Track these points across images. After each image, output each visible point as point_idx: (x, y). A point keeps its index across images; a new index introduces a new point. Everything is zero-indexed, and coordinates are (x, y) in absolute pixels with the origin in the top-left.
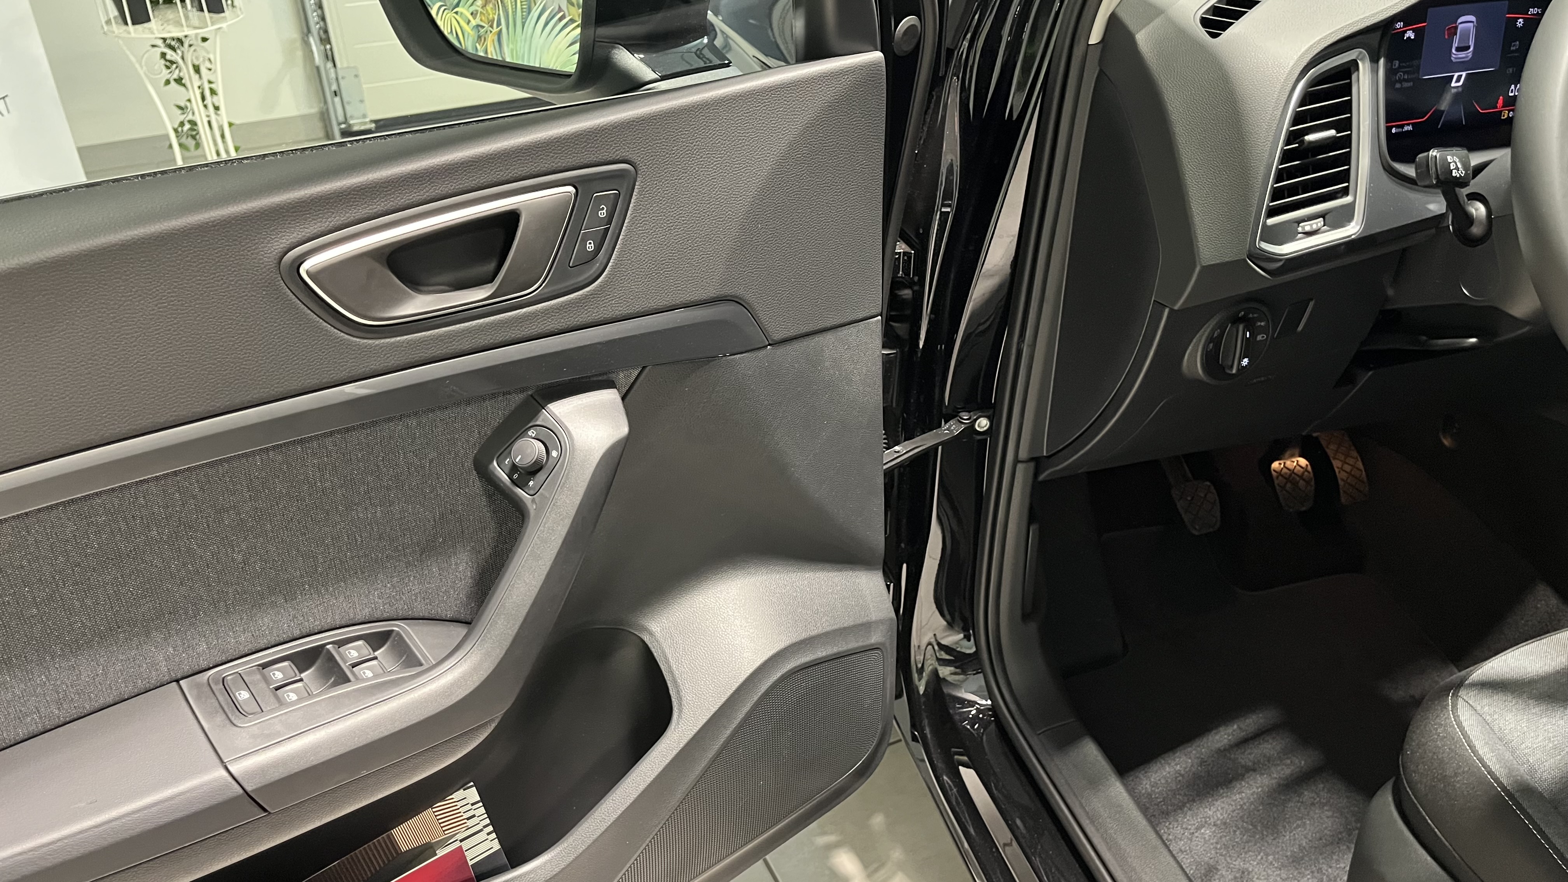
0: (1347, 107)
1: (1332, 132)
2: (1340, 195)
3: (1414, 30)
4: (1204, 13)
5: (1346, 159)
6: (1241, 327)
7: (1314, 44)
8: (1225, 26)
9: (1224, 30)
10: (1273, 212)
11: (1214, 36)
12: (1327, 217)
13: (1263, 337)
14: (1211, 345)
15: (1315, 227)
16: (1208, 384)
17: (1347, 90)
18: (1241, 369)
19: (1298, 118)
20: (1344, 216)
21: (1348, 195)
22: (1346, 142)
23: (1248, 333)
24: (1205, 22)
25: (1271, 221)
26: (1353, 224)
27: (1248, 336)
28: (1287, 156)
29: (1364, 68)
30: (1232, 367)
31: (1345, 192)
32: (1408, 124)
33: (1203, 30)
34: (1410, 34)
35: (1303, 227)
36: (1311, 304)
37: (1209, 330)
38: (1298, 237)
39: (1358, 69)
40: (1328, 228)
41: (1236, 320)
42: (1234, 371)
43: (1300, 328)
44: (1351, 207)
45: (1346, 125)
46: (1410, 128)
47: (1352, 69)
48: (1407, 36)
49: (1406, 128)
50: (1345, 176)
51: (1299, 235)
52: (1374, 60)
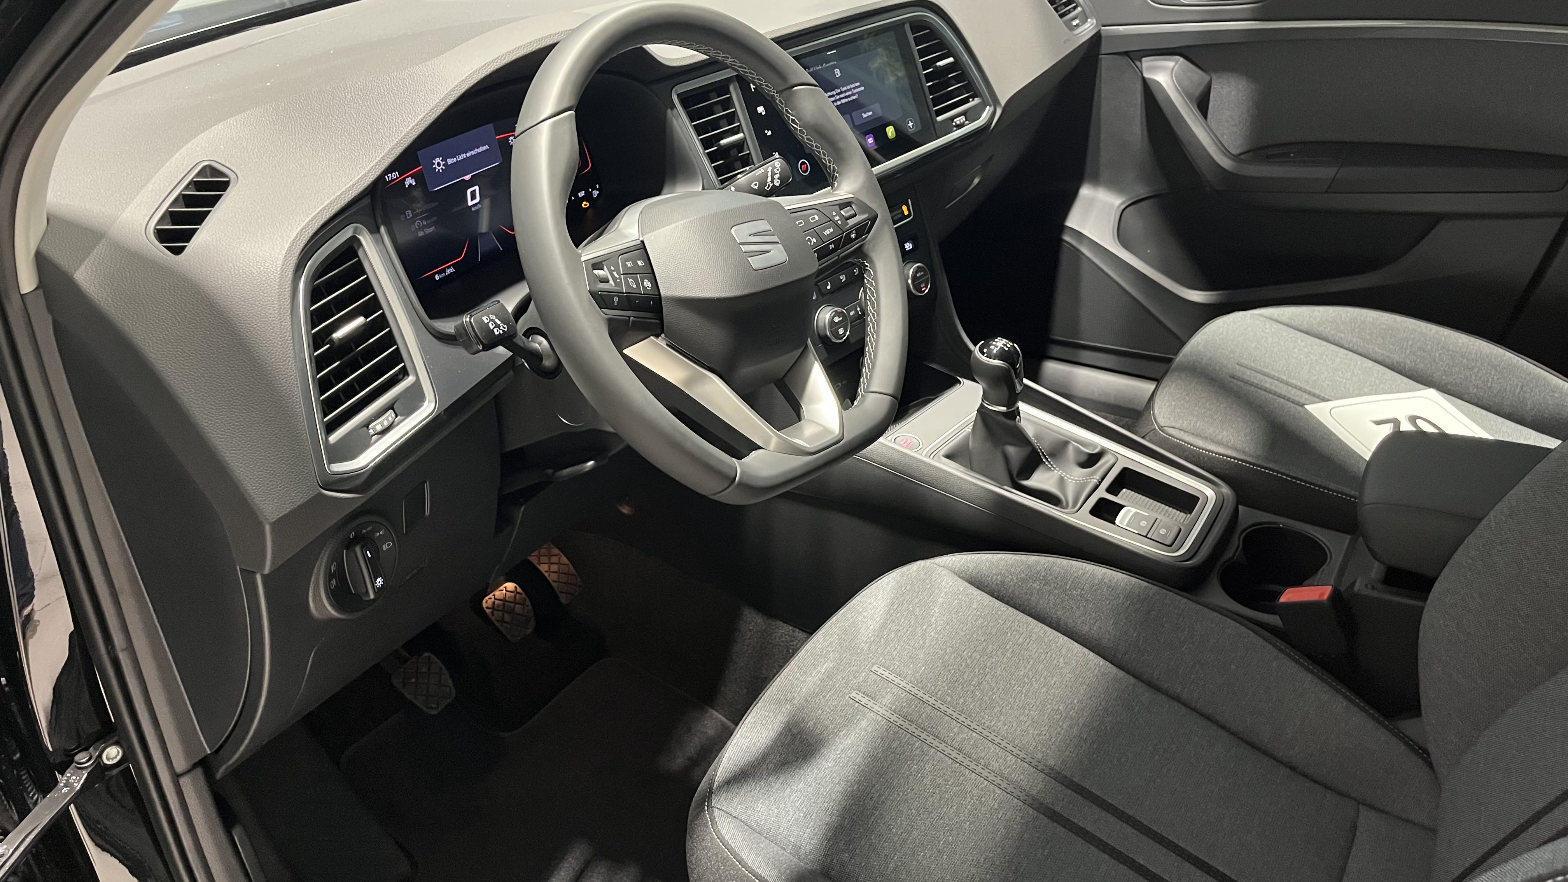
0: (367, 287)
1: (360, 321)
2: (401, 377)
3: (412, 176)
4: (159, 223)
5: (390, 339)
6: (358, 549)
7: (296, 237)
8: (188, 236)
9: (188, 241)
10: (331, 428)
11: (177, 251)
12: (395, 407)
13: (388, 545)
14: (334, 582)
15: (386, 423)
16: (348, 620)
17: (359, 269)
18: (378, 591)
19: (316, 318)
20: (415, 397)
21: (408, 375)
22: (382, 322)
23: (368, 552)
24: (162, 236)
25: (334, 438)
26: (426, 403)
27: (370, 556)
28: (320, 363)
29: (366, 241)
30: (367, 592)
31: (404, 372)
32: (449, 267)
33: (160, 246)
34: (409, 181)
35: (374, 429)
36: (427, 486)
37: (324, 564)
38: (372, 441)
39: (360, 244)
40: (402, 418)
41: (349, 544)
42: (372, 597)
43: (427, 512)
44: (417, 383)
45: (374, 305)
46: (452, 270)
47: (355, 246)
48: (407, 183)
49: (448, 271)
50: (396, 358)
51: (373, 438)
52: (374, 230)
